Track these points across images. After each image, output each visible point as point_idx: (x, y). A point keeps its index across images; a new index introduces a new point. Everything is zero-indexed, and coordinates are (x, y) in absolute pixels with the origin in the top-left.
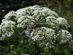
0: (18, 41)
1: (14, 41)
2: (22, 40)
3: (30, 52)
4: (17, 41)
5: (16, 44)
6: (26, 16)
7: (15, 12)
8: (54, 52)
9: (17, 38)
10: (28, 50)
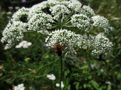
0: (40, 55)
1: (35, 56)
2: (46, 54)
3: (58, 72)
4: (38, 54)
5: (37, 60)
6: (40, 14)
7: (27, 9)
8: (97, 74)
9: (40, 51)
10: (56, 70)
